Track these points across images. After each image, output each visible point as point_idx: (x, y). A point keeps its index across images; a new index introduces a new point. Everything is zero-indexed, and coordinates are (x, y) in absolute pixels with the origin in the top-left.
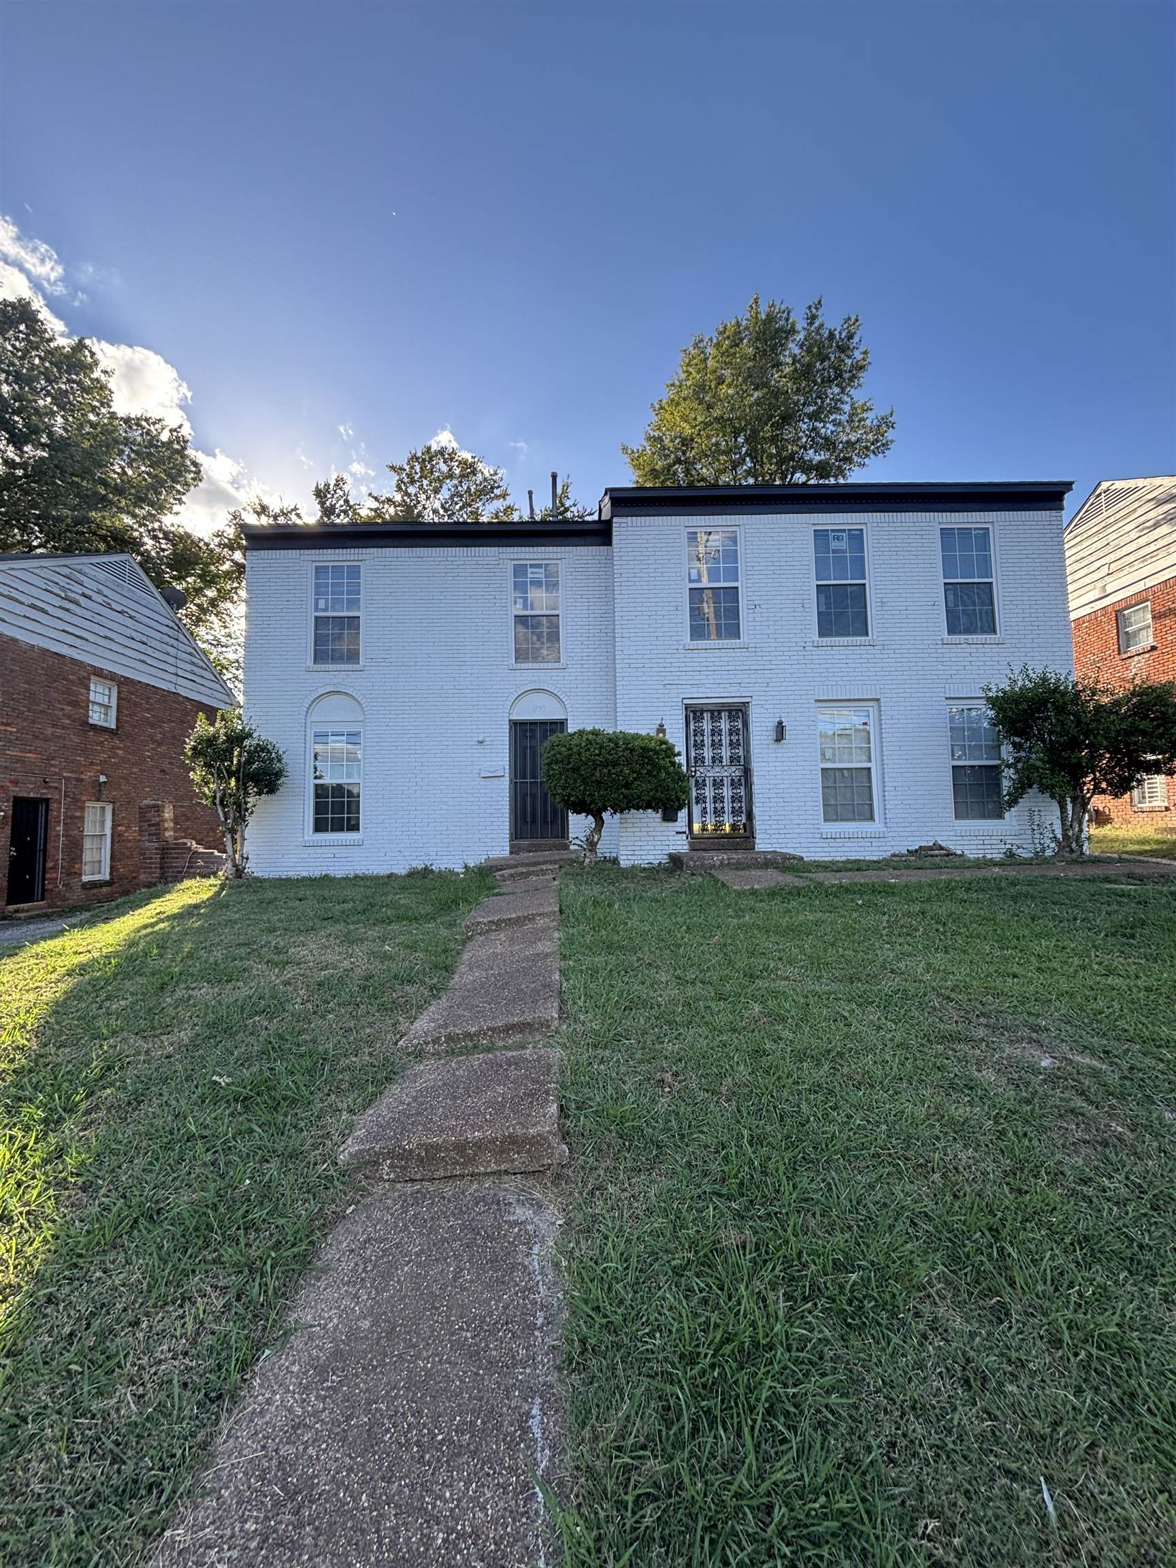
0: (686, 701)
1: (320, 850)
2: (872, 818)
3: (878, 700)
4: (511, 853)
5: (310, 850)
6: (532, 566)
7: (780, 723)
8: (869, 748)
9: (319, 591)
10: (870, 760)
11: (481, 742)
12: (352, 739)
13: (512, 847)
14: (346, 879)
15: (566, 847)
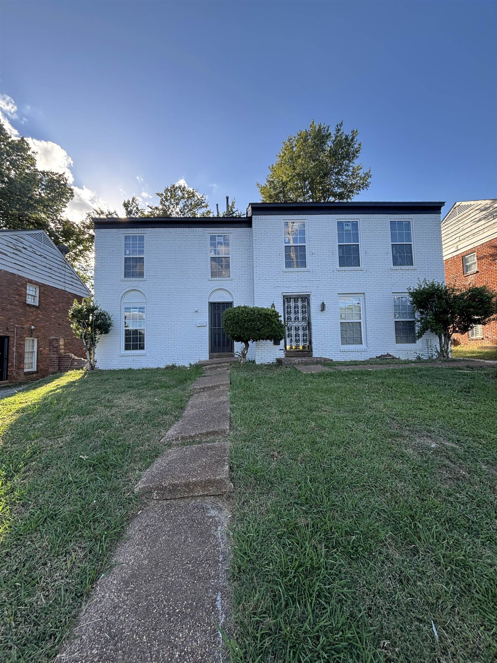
0: (283, 294)
1: (127, 358)
2: (361, 343)
3: (364, 293)
4: (210, 358)
5: (123, 358)
6: (218, 236)
7: (323, 303)
8: (360, 314)
9: (126, 246)
10: (360, 319)
11: (196, 312)
12: (141, 310)
13: (210, 356)
14: (139, 370)
15: (233, 356)
